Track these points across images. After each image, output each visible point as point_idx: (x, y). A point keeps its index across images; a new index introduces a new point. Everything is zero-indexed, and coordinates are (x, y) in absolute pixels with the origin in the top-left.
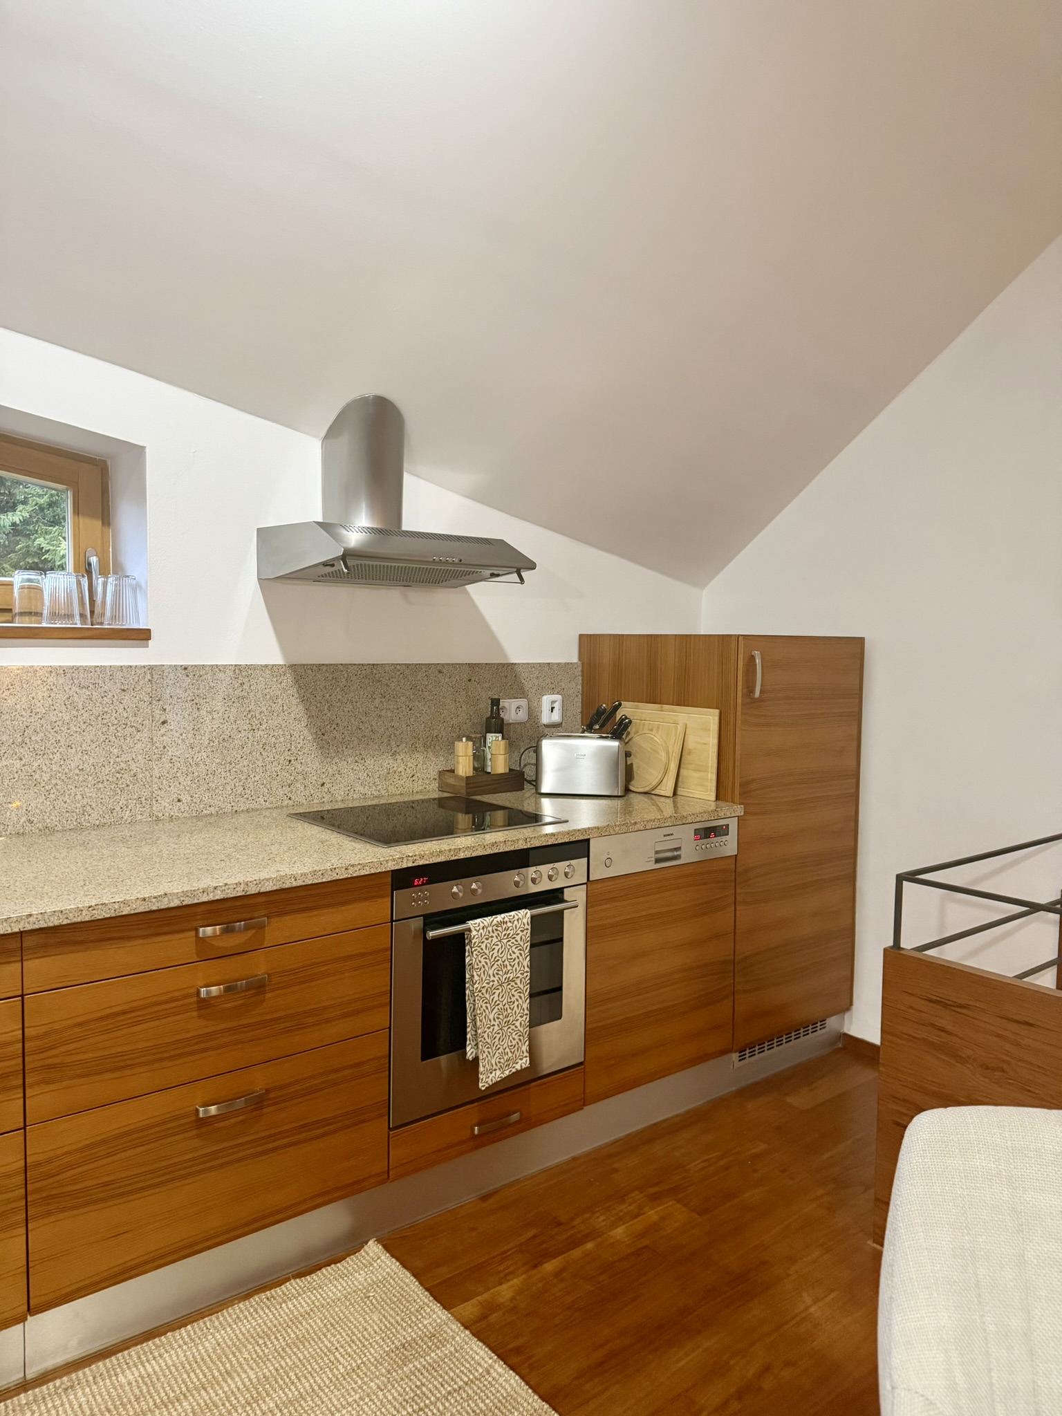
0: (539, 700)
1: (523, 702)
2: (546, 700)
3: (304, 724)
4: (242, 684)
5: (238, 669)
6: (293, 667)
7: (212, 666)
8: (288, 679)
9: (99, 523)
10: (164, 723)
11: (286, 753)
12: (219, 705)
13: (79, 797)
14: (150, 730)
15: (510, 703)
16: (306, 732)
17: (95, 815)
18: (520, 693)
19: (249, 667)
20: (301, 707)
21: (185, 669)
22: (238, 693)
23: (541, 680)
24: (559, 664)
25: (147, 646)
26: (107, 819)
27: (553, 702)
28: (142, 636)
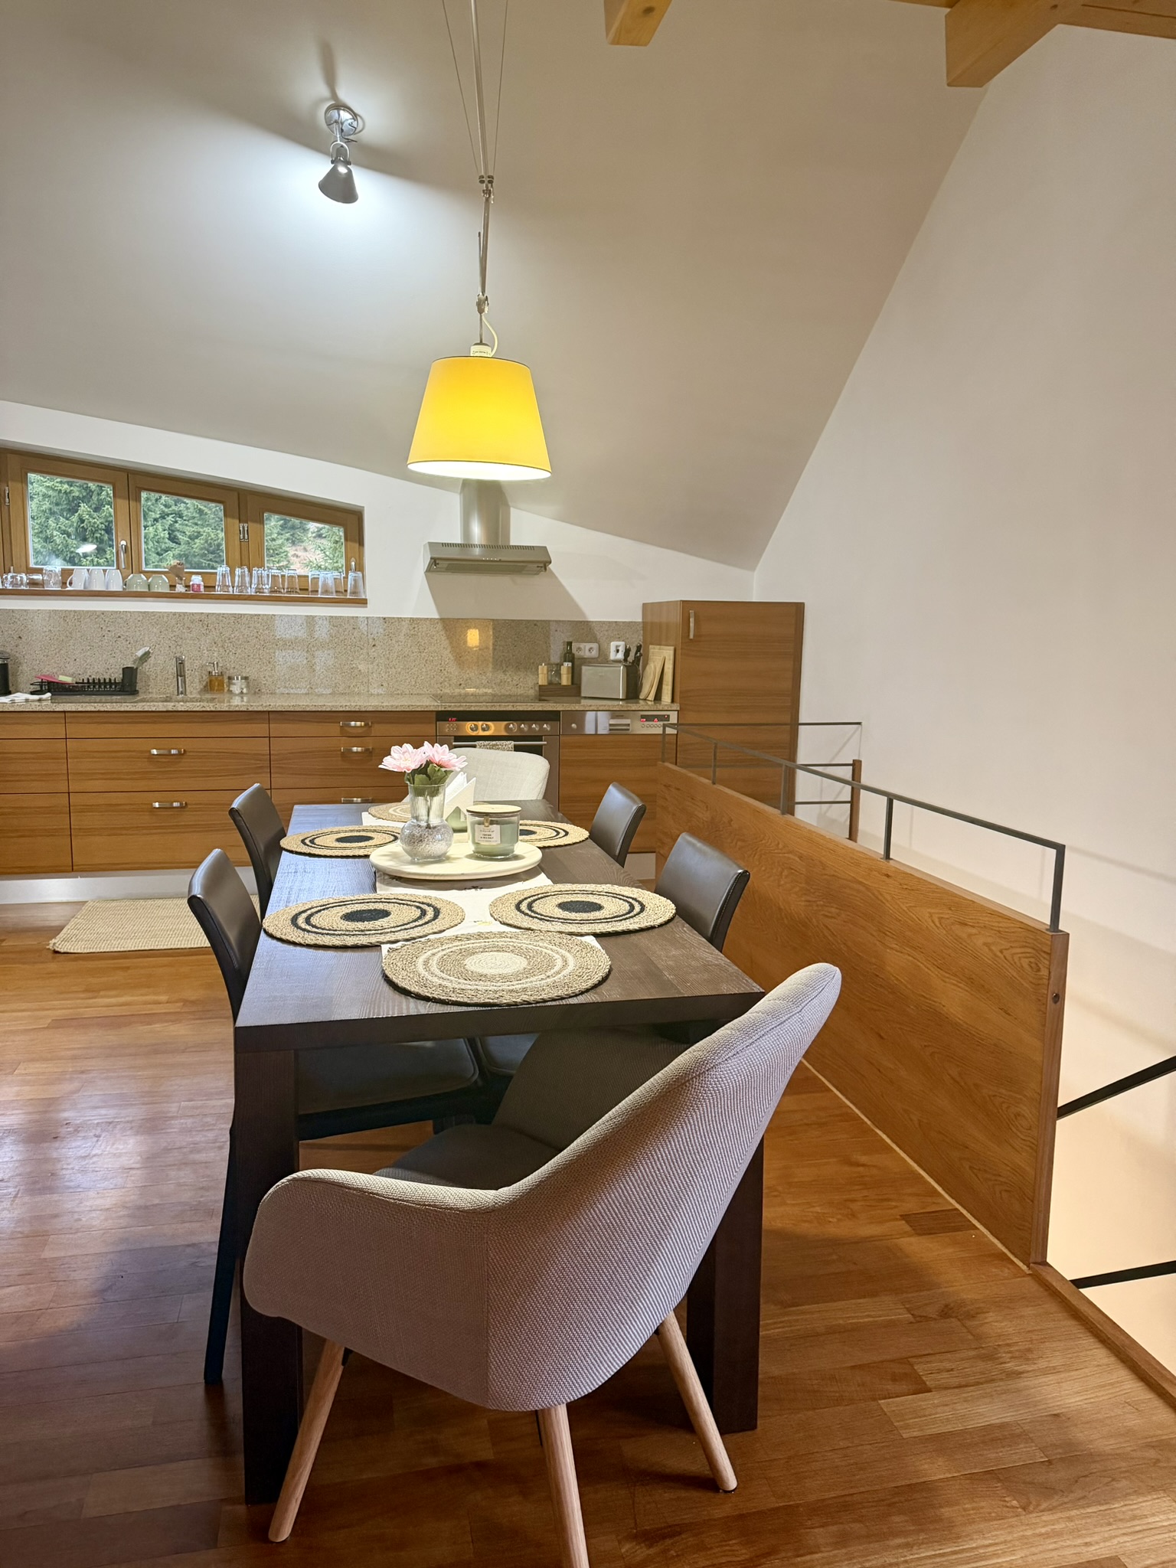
0: (609, 644)
1: (595, 646)
2: (613, 645)
3: (448, 651)
4: (414, 628)
5: (412, 620)
6: (441, 619)
7: (398, 618)
8: (440, 626)
9: (357, 545)
10: (374, 646)
11: (439, 666)
12: (402, 638)
13: (333, 679)
14: (367, 649)
15: (585, 646)
16: (450, 655)
17: (341, 688)
18: (594, 640)
19: (418, 619)
20: (447, 641)
21: (384, 619)
22: (412, 632)
23: (610, 632)
24: (624, 622)
25: (366, 607)
26: (347, 691)
27: (617, 646)
28: (363, 602)
